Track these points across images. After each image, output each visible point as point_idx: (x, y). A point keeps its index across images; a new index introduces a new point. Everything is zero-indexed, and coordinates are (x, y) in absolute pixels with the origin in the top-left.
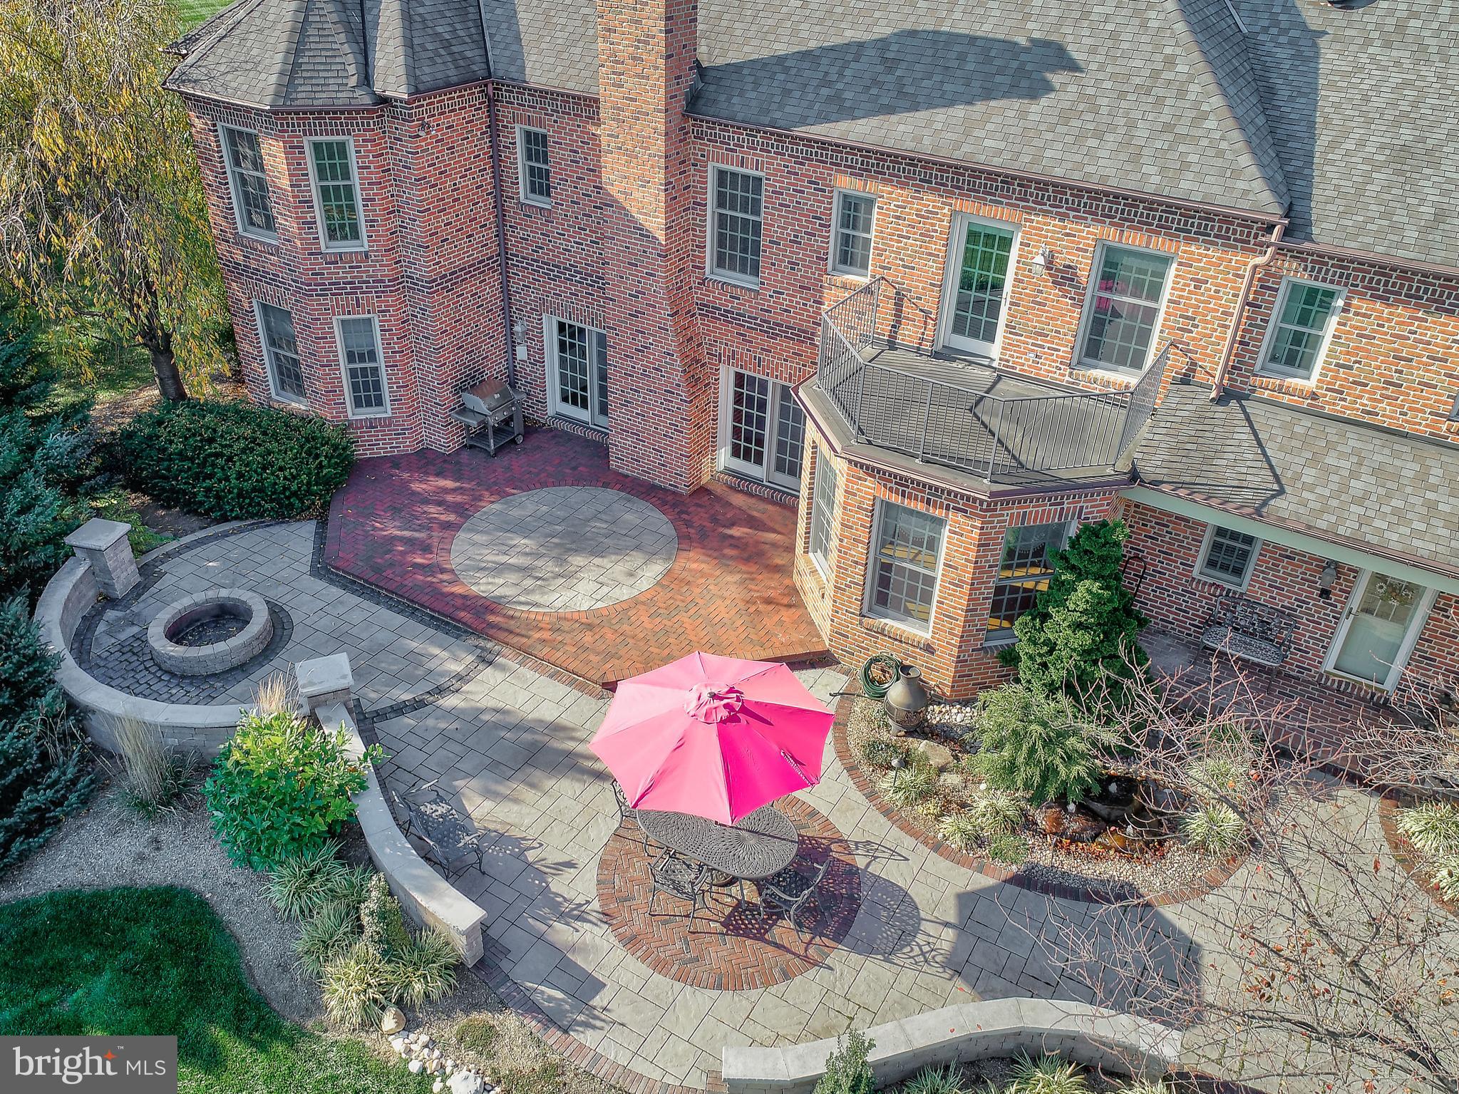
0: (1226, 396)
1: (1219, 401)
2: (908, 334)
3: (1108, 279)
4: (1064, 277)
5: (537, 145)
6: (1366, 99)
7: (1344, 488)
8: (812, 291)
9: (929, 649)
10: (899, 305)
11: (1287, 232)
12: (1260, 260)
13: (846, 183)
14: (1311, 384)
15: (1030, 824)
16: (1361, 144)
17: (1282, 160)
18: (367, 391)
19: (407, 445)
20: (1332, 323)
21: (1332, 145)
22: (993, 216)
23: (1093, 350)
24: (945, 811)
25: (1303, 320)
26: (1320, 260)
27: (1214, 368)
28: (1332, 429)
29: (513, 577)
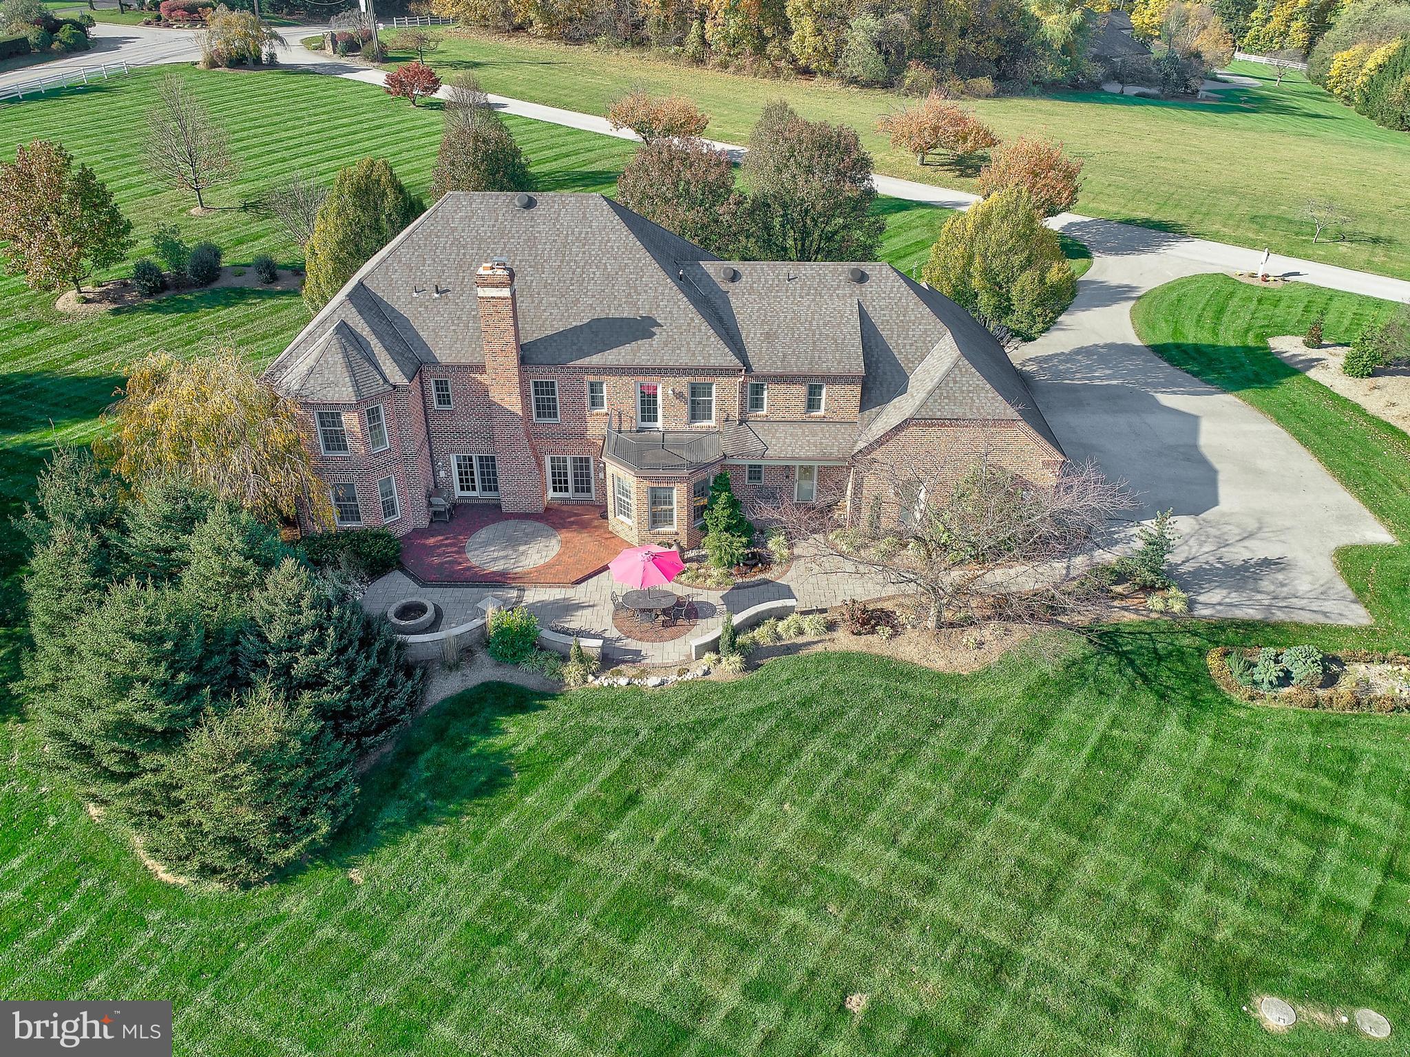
0: (741, 422)
1: (740, 424)
2: (625, 426)
3: (693, 394)
4: (679, 396)
5: (441, 386)
6: (750, 316)
7: (785, 443)
8: (583, 419)
9: (677, 534)
10: (620, 417)
11: (746, 371)
12: (741, 380)
13: (592, 378)
14: (764, 413)
15: (731, 574)
16: (755, 334)
17: (735, 345)
18: (389, 509)
19: (409, 529)
20: (765, 393)
21: (747, 336)
22: (648, 380)
23: (694, 417)
24: (706, 579)
25: (757, 394)
26: (757, 377)
27: (736, 414)
28: (775, 425)
29: (502, 562)
